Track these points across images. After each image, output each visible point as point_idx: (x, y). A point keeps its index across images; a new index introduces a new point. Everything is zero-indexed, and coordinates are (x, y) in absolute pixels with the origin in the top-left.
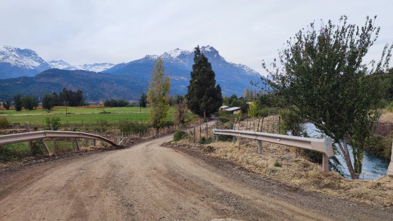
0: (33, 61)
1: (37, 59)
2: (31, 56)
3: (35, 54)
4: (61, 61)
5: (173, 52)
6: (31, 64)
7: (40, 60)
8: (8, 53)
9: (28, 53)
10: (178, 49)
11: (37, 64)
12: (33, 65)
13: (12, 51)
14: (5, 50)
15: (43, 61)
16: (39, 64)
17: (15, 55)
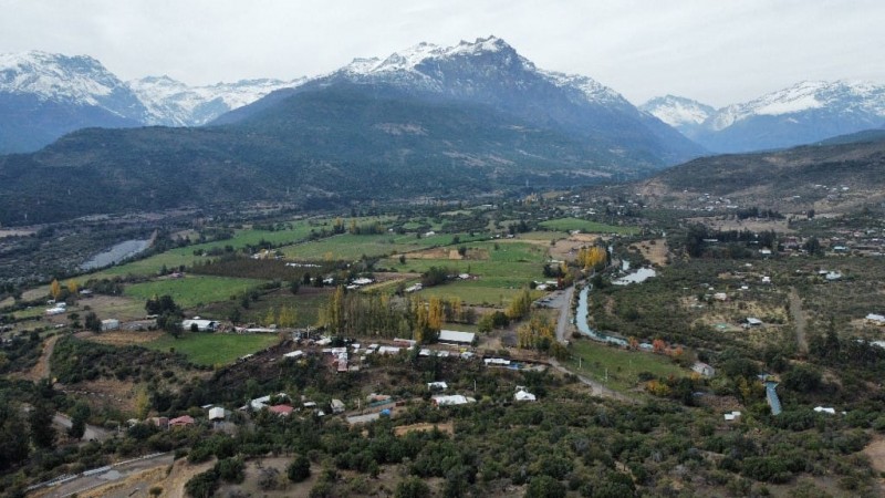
0: (97, 84)
1: (104, 79)
2: (90, 71)
3: (100, 68)
4: (165, 77)
5: (413, 51)
6: (90, 91)
7: (111, 81)
8: (39, 67)
9: (81, 65)
10: (424, 44)
11: (105, 91)
12: (95, 92)
13: (48, 62)
14: (32, 61)
15: (117, 81)
16: (109, 90)
17: (54, 72)
